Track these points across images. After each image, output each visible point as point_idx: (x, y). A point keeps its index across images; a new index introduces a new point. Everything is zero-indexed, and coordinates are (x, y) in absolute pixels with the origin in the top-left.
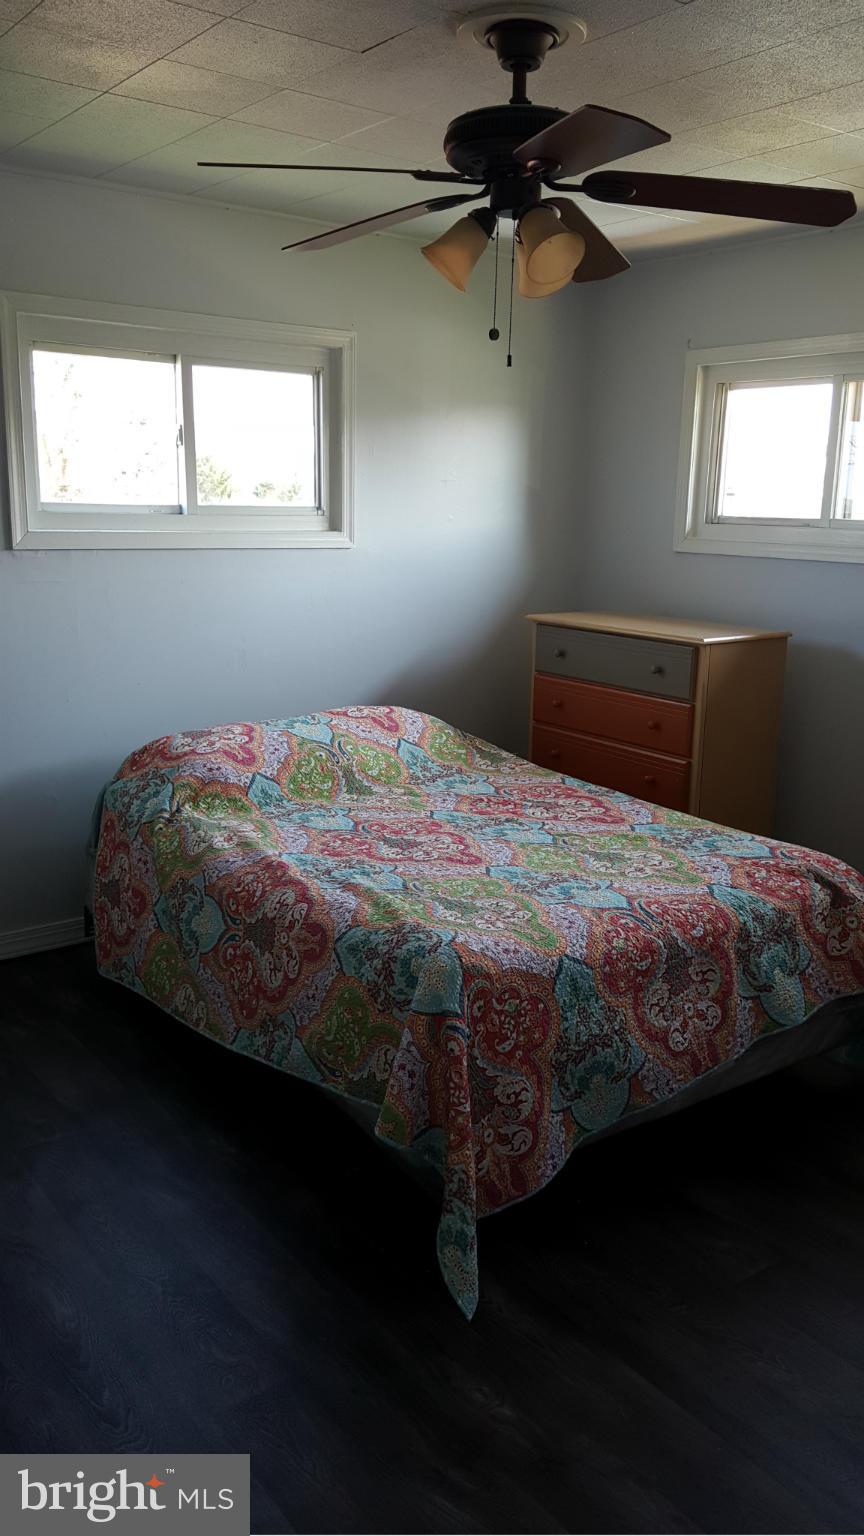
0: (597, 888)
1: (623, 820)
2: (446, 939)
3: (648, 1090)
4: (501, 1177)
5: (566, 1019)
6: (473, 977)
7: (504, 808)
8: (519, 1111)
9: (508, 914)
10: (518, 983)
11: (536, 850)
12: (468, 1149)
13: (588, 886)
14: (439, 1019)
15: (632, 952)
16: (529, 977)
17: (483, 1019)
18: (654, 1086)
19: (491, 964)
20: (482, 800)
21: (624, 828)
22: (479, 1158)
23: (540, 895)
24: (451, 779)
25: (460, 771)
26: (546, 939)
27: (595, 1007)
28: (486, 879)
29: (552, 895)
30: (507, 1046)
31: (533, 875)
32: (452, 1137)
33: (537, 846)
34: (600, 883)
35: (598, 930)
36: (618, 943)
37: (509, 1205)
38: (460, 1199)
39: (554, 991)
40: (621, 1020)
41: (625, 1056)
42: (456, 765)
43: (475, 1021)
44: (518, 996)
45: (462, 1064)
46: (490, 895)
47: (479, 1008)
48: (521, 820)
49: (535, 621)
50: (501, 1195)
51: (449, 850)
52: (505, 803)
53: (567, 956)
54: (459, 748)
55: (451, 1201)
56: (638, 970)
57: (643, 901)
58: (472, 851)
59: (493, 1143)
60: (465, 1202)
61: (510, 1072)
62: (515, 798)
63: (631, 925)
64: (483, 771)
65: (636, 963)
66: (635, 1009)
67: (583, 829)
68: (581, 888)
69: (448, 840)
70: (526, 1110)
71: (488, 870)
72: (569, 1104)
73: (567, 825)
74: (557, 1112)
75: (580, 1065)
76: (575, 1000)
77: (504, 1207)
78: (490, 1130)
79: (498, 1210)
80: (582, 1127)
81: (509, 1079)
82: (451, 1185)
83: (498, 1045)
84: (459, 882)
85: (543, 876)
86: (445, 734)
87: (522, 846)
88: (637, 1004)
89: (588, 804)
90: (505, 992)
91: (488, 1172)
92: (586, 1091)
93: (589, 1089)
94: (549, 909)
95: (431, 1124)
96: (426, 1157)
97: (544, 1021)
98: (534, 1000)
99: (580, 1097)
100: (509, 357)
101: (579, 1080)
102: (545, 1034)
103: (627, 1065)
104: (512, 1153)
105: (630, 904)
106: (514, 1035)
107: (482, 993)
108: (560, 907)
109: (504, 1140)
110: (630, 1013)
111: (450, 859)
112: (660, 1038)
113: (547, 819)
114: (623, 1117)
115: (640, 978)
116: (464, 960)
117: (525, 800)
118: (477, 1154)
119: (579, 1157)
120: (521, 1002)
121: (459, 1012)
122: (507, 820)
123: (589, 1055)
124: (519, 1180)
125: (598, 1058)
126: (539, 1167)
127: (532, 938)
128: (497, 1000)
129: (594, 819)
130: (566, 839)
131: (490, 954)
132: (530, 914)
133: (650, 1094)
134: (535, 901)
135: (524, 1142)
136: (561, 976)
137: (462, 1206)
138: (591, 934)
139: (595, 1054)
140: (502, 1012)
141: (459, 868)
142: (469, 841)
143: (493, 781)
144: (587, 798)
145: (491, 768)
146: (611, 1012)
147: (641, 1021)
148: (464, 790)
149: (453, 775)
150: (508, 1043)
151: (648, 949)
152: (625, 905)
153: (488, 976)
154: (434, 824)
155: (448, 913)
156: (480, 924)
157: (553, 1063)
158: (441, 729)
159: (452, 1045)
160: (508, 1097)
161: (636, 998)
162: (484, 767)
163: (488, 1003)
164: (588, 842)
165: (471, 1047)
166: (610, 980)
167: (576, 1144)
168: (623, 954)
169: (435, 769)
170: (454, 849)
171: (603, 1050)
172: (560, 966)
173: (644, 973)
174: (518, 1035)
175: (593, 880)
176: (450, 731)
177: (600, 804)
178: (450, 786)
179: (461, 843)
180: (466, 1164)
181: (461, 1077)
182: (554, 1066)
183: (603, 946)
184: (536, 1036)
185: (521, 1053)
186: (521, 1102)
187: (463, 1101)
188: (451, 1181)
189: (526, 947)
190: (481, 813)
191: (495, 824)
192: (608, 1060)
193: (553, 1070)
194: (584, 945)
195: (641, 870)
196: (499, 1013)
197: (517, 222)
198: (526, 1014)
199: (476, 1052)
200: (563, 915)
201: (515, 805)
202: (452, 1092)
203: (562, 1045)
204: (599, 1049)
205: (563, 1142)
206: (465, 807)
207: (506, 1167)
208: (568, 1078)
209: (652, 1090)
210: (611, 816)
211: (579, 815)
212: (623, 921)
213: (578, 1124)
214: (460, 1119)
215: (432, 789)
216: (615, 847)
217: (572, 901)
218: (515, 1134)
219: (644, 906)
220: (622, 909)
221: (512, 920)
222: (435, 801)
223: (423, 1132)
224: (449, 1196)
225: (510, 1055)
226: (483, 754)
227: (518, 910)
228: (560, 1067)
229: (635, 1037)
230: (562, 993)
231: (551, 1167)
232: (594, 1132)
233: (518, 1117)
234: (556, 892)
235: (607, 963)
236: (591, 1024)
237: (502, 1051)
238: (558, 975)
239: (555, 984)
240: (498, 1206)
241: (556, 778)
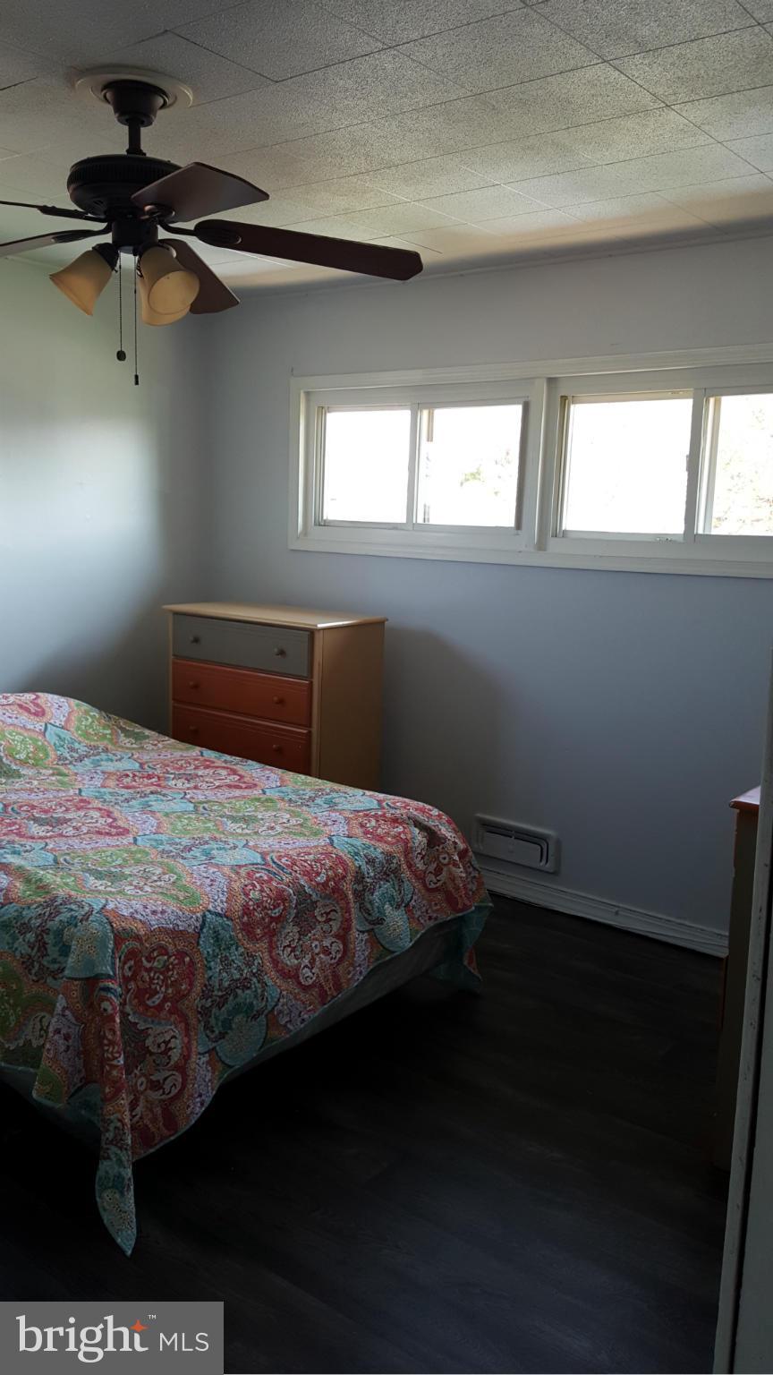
0: (235, 847)
1: (255, 785)
2: (97, 908)
3: (283, 1023)
4: (154, 1120)
5: (210, 969)
6: (123, 940)
7: (152, 780)
8: (169, 1057)
9: (155, 878)
10: (166, 941)
11: (179, 817)
12: (123, 1099)
13: (226, 846)
14: (92, 984)
15: (267, 901)
16: (176, 934)
17: (133, 977)
18: (288, 1019)
19: (140, 926)
20: (127, 776)
21: (257, 792)
22: (133, 1106)
23: (183, 858)
24: (98, 757)
25: (106, 750)
26: (191, 898)
27: (235, 955)
28: (134, 848)
29: (195, 858)
30: (157, 1000)
31: (177, 840)
32: (107, 1090)
33: (179, 814)
34: (237, 843)
35: (236, 886)
36: (254, 895)
37: (162, 1144)
38: (116, 1145)
39: (198, 944)
40: (259, 963)
41: (263, 995)
42: (101, 745)
43: (126, 980)
44: (167, 954)
45: (115, 1021)
46: (138, 862)
47: (130, 968)
48: (164, 791)
49: (170, 610)
50: (154, 1137)
51: (98, 825)
52: (149, 777)
53: (209, 911)
54: (104, 729)
55: (108, 1149)
56: (271, 917)
57: (274, 855)
58: (120, 823)
59: (145, 1090)
60: (121, 1148)
61: (159, 1023)
62: (158, 772)
63: (266, 878)
64: (127, 748)
65: (269, 912)
66: (270, 952)
67: (222, 795)
68: (221, 849)
69: (96, 814)
70: (175, 1055)
71: (135, 840)
72: (214, 1045)
73: (206, 793)
74: (203, 1054)
75: (223, 1009)
76: (217, 951)
77: (158, 1147)
78: (143, 1079)
79: (152, 1150)
80: (226, 1064)
81: (159, 1029)
82: (107, 1135)
83: (148, 999)
84: (109, 853)
85: (186, 841)
86: (90, 716)
87: (167, 815)
88: (271, 948)
89: (224, 772)
90: (154, 950)
91: (141, 1118)
92: (229, 1031)
93: (231, 1028)
94: (193, 871)
95: (87, 1081)
96: (83, 1112)
97: (190, 975)
98: (181, 955)
99: (224, 1038)
100: (137, 377)
101: (222, 1022)
102: (191, 984)
103: (264, 1003)
104: (163, 1097)
105: (264, 859)
106: (163, 989)
107: (132, 954)
108: (202, 867)
109: (156, 1086)
110: (266, 955)
111: (99, 833)
112: (290, 975)
113: (188, 789)
114: (262, 1050)
115: (274, 924)
116: (115, 925)
117: (168, 773)
118: (132, 1102)
119: (224, 1093)
120: (170, 957)
121: (111, 973)
122: (152, 793)
123: (231, 998)
124: (170, 1120)
125: (238, 1000)
126: (189, 1106)
127: (178, 898)
128: (146, 958)
129: (230, 786)
130: (206, 805)
131: (139, 917)
132: (175, 877)
133: (285, 1026)
134: (179, 865)
135: (174, 1085)
136: (205, 930)
137: (119, 1152)
138: (230, 889)
139: (236, 996)
140: (151, 969)
141: (108, 840)
142: (116, 814)
143: (138, 758)
144: (224, 768)
145: (134, 746)
146: (249, 957)
147: (275, 962)
148: (111, 767)
149: (99, 754)
150: (157, 996)
151: (281, 897)
152: (259, 861)
153: (137, 938)
154: (82, 801)
155: (98, 883)
156: (129, 890)
157: (199, 1010)
158: (86, 712)
159: (105, 1005)
160: (159, 1046)
161: (270, 942)
162: (128, 745)
163: (138, 963)
164: (225, 807)
165: (123, 1004)
166: (248, 929)
167: (221, 1081)
168: (259, 904)
169: (82, 749)
170: (102, 822)
171: (243, 992)
172: (204, 921)
173: (277, 920)
174: (167, 988)
175: (231, 840)
176: (95, 713)
177: (234, 772)
178: (97, 764)
179: (109, 816)
180: (121, 1113)
181: (114, 1033)
182: (200, 1013)
183: (241, 899)
184: (183, 987)
185: (169, 1004)
186: (170, 1049)
187: (117, 1055)
188: (108, 1130)
189: (172, 907)
190: (127, 787)
191: (141, 797)
192: (248, 1000)
193: (199, 1016)
194: (224, 899)
195: (272, 828)
196: (149, 970)
197: (137, 257)
198: (173, 968)
199: (128, 1009)
200: (205, 875)
201: (159, 778)
202: (106, 1048)
203: (206, 993)
204: (239, 991)
205: (210, 1081)
206: (112, 783)
207: (158, 1110)
208: (213, 1021)
209: (287, 1022)
210: (245, 783)
211: (217, 783)
212: (258, 875)
213: (223, 1062)
214: (115, 1073)
215: (79, 768)
216: (249, 810)
217: (212, 861)
218: (165, 1079)
219: (276, 860)
220: (257, 864)
221: (159, 883)
222: (84, 779)
223: (80, 1089)
224: (106, 1144)
225: (160, 1007)
226: (127, 734)
227: (164, 874)
228: (205, 1012)
229: (271, 978)
230: (206, 946)
231: (199, 1104)
232: (237, 1067)
233: (168, 1063)
234: (198, 854)
235: (245, 913)
236: (233, 970)
237: (152, 1005)
238: (201, 929)
239: (199, 937)
240: (151, 1147)
241: (196, 751)
